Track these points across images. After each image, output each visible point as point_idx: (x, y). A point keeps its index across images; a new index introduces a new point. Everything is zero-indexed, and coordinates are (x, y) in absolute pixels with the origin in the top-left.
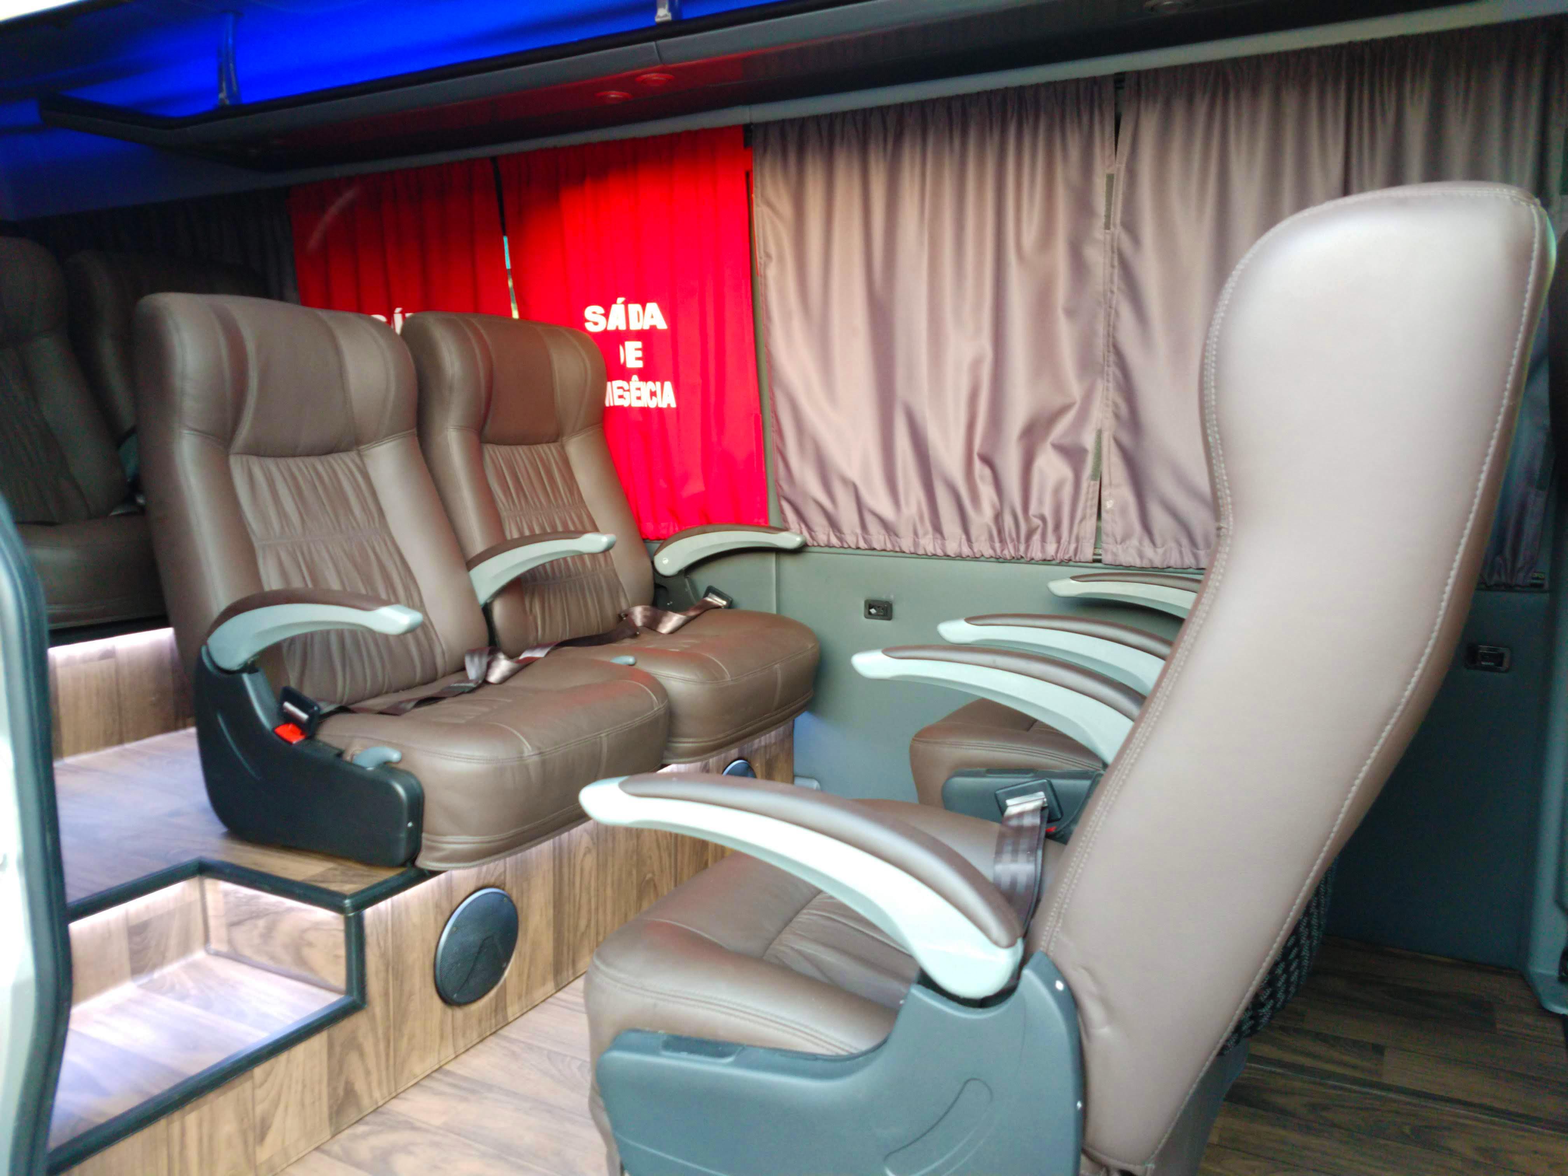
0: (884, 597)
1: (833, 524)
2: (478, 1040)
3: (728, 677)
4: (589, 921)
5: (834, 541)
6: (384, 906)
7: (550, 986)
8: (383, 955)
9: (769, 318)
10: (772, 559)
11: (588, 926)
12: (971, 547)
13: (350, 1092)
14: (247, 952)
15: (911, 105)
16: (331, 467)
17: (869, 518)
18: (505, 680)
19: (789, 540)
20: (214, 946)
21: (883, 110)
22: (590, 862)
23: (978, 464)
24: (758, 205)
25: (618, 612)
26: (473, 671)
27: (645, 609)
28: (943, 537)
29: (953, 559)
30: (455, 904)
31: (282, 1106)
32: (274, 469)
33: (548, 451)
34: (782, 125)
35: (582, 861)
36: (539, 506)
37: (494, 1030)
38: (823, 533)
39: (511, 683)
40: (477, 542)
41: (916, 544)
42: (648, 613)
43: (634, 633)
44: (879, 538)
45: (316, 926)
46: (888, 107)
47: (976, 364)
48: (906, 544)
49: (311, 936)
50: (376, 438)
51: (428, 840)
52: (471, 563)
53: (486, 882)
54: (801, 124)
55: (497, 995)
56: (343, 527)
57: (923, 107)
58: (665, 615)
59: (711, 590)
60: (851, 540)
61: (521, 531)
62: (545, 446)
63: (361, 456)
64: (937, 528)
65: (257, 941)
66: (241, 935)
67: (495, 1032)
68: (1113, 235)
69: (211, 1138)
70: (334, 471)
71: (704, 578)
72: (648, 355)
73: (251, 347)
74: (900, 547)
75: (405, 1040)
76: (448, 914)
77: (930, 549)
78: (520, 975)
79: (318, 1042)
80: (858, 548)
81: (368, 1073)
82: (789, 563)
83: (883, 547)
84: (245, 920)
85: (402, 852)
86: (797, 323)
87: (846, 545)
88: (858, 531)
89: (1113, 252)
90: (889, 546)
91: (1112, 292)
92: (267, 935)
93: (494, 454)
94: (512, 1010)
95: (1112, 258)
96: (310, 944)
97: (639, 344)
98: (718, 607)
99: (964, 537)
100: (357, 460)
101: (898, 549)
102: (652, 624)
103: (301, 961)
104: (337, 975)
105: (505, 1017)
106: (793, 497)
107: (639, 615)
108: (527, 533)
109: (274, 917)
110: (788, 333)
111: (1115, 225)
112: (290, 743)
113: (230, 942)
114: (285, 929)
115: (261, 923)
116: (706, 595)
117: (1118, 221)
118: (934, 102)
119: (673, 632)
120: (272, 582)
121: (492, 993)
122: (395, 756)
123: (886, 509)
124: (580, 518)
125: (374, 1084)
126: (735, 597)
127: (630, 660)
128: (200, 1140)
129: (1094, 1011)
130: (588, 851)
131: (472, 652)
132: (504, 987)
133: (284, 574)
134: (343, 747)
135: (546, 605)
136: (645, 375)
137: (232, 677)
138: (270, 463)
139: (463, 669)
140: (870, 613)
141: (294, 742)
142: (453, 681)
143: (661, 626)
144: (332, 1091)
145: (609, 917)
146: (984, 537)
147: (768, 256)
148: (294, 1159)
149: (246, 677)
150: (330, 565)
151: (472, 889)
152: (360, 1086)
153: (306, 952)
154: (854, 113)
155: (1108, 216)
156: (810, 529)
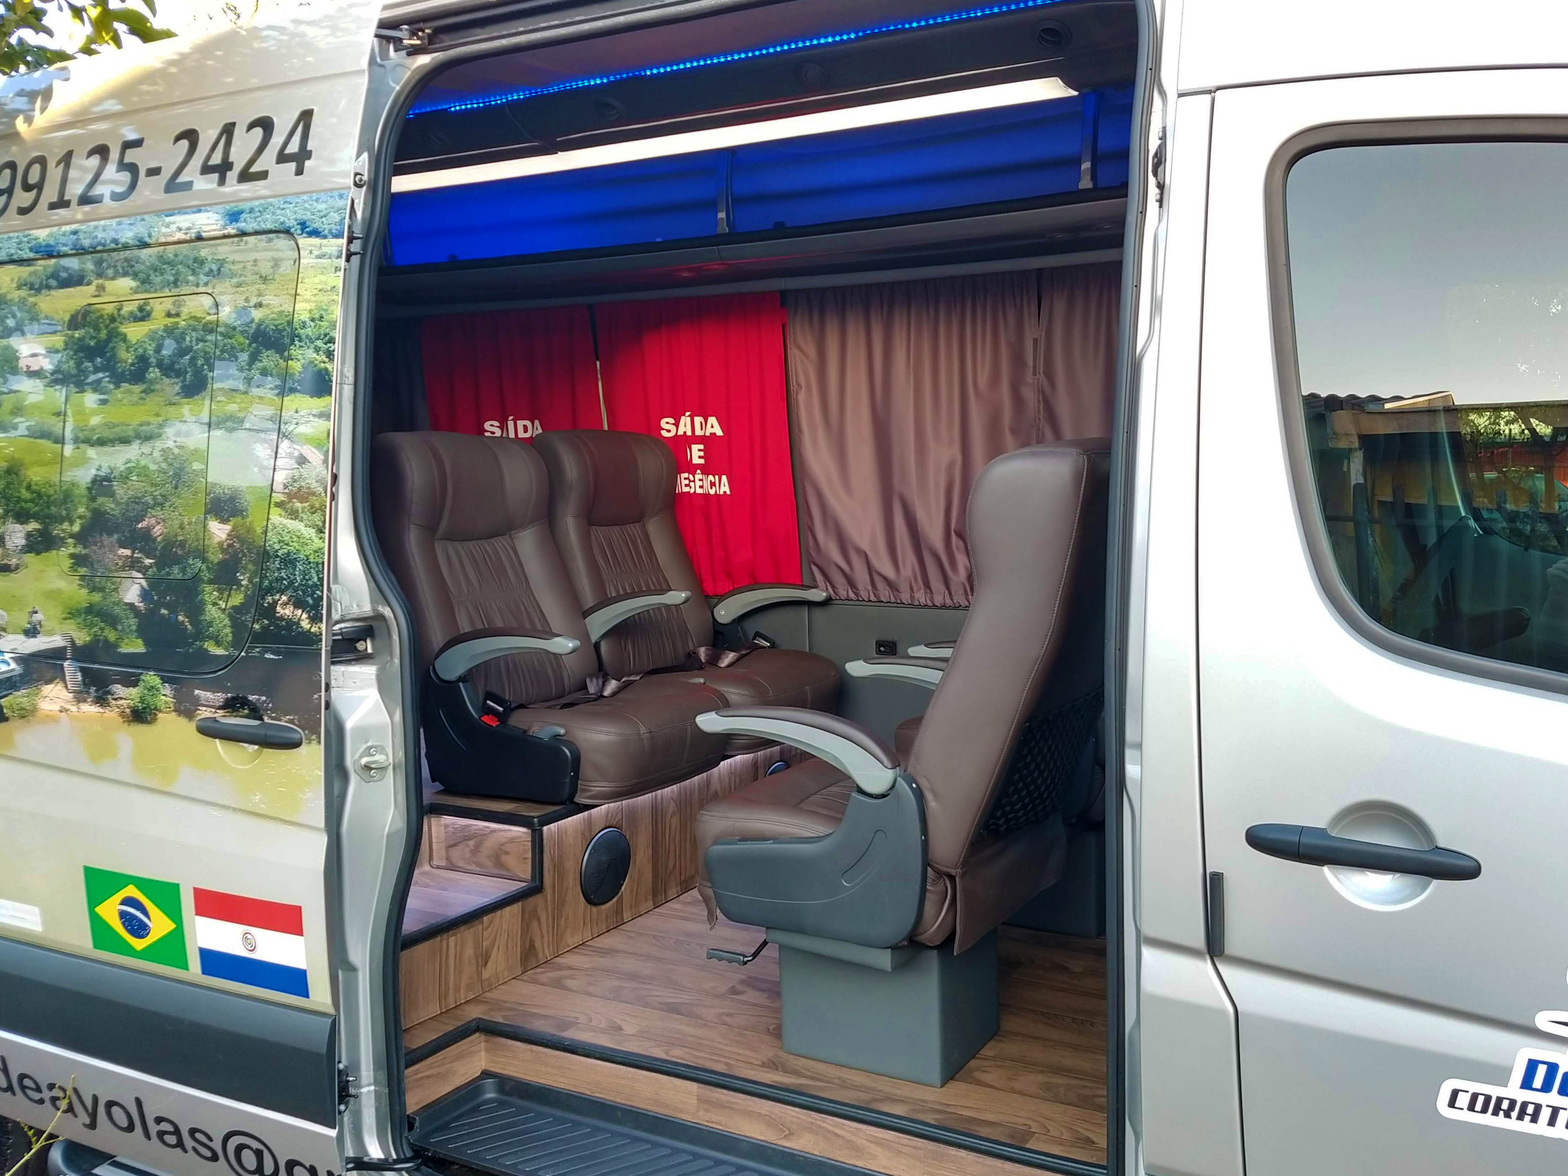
0: (890, 638)
1: (851, 583)
2: (605, 930)
3: (771, 694)
4: (675, 864)
5: (852, 595)
6: (553, 826)
7: (650, 905)
8: (553, 859)
9: (800, 430)
10: (805, 611)
11: (674, 867)
12: (952, 599)
13: (532, 946)
14: (461, 864)
15: (900, 283)
16: (494, 545)
17: (877, 578)
18: (614, 694)
19: (817, 595)
20: (435, 862)
21: (880, 286)
22: (675, 821)
23: (954, 537)
24: (791, 349)
25: (688, 651)
26: (592, 688)
27: (707, 649)
28: (932, 593)
29: (940, 608)
30: (593, 835)
31: (496, 947)
32: (460, 549)
33: (634, 529)
34: (808, 292)
35: (670, 820)
36: (629, 571)
37: (615, 926)
38: (843, 590)
39: (621, 696)
40: (589, 599)
41: (912, 597)
42: (710, 653)
43: (701, 667)
44: (885, 593)
45: (512, 840)
46: (883, 284)
47: (951, 466)
48: (905, 597)
49: (506, 848)
50: (523, 526)
51: (581, 785)
52: (586, 614)
53: (611, 825)
54: (823, 292)
55: (617, 901)
56: (504, 588)
57: (909, 285)
58: (724, 653)
59: (758, 635)
60: (864, 594)
61: (618, 592)
62: (631, 525)
63: (512, 539)
64: (927, 586)
65: (468, 855)
66: (455, 853)
67: (615, 928)
68: (1038, 380)
69: (461, 954)
70: (495, 548)
71: (752, 627)
72: (707, 454)
73: (448, 467)
74: (901, 600)
75: (563, 919)
76: (589, 840)
77: (923, 601)
78: (632, 891)
79: (516, 908)
80: (870, 601)
81: (542, 936)
82: (818, 613)
83: (889, 600)
84: (460, 842)
85: (566, 792)
86: (821, 433)
87: (861, 599)
88: (870, 588)
89: (1039, 391)
90: (893, 600)
91: (1039, 419)
92: (476, 851)
93: (600, 532)
94: (627, 915)
95: (1039, 396)
96: (507, 853)
97: (701, 447)
98: (765, 647)
99: (947, 592)
100: (510, 541)
101: (899, 601)
102: (713, 661)
103: (499, 864)
104: (525, 871)
105: (622, 918)
106: (820, 563)
107: (702, 652)
108: (622, 593)
109: (480, 837)
110: (814, 440)
111: (1039, 373)
112: (492, 726)
113: (448, 859)
114: (490, 844)
115: (472, 843)
116: (754, 638)
117: (1041, 371)
118: (916, 282)
119: (729, 666)
120: (465, 627)
121: (615, 900)
122: (562, 731)
123: (889, 572)
124: (658, 581)
125: (546, 945)
126: (777, 642)
127: (702, 680)
128: (456, 955)
129: (929, 796)
130: (674, 813)
131: (591, 676)
132: (621, 898)
133: (471, 621)
134: (526, 728)
135: (636, 645)
136: (706, 470)
137: (451, 687)
138: (457, 544)
139: (585, 687)
140: (880, 651)
141: (494, 725)
142: (579, 695)
143: (720, 661)
144: (523, 945)
145: (688, 863)
146: (961, 591)
147: (799, 385)
148: (502, 982)
149: (461, 685)
150: (498, 615)
151: (603, 827)
152: (538, 944)
153: (504, 858)
154: (860, 286)
155: (1034, 367)
156: (833, 587)
